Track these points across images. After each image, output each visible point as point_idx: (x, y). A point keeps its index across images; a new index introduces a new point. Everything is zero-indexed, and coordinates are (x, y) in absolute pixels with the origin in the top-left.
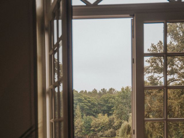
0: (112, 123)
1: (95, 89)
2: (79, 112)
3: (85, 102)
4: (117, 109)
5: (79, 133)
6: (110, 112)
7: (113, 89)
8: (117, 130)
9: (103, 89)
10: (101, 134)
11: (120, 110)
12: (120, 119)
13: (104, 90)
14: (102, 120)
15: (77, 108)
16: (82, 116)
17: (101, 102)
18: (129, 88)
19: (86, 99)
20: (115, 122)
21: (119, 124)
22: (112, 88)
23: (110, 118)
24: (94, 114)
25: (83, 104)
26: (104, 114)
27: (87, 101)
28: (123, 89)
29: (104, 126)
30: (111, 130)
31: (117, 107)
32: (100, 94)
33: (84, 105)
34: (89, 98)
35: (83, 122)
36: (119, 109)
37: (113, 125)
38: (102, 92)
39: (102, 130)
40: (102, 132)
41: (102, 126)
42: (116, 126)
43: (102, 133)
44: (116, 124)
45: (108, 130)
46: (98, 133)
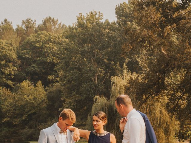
0: (56, 105)
1: (5, 20)
6: (50, 77)
7: (53, 20)
9: (28, 20)
10: (30, 133)
11: (75, 71)
12: (77, 94)
14: (31, 97)
17: (25, 51)
18: (97, 16)
20: (64, 101)
22: (50, 18)
23: (51, 92)
24: (10, 83)
26: (34, 82)
28: (80, 18)
29: (35, 113)
32: (19, 31)
36: (72, 69)
38: (24, 27)
39: (32, 122)
40: (30, 127)
41: (31, 112)
44: (65, 106)
46: (22, 131)
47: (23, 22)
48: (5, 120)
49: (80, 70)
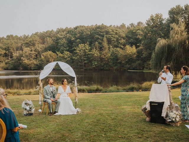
0: (140, 55)
1: (123, 24)
3: (112, 34)
4: (145, 38)
5: (105, 66)
6: (138, 44)
7: (141, 23)
8: (145, 62)
10: (128, 67)
11: (149, 40)
12: (149, 50)
13: (132, 25)
14: (130, 52)
15: (104, 40)
16: (109, 48)
17: (129, 34)
19: (113, 31)
20: (143, 54)
21: (148, 55)
22: (140, 22)
23: (138, 50)
24: (122, 46)
25: (110, 36)
26: (131, 46)
27: (114, 33)
29: (131, 59)
30: (139, 62)
31: (145, 37)
32: (128, 28)
33: (112, 37)
34: (117, 30)
35: (110, 54)
36: (147, 39)
37: (142, 57)
38: (130, 26)
39: (130, 62)
40: (129, 64)
41: (129, 58)
42: (144, 58)
44: (144, 55)
45: (135, 62)
46: (125, 66)
47: (130, 24)
48: (119, 61)
49: (151, 39)
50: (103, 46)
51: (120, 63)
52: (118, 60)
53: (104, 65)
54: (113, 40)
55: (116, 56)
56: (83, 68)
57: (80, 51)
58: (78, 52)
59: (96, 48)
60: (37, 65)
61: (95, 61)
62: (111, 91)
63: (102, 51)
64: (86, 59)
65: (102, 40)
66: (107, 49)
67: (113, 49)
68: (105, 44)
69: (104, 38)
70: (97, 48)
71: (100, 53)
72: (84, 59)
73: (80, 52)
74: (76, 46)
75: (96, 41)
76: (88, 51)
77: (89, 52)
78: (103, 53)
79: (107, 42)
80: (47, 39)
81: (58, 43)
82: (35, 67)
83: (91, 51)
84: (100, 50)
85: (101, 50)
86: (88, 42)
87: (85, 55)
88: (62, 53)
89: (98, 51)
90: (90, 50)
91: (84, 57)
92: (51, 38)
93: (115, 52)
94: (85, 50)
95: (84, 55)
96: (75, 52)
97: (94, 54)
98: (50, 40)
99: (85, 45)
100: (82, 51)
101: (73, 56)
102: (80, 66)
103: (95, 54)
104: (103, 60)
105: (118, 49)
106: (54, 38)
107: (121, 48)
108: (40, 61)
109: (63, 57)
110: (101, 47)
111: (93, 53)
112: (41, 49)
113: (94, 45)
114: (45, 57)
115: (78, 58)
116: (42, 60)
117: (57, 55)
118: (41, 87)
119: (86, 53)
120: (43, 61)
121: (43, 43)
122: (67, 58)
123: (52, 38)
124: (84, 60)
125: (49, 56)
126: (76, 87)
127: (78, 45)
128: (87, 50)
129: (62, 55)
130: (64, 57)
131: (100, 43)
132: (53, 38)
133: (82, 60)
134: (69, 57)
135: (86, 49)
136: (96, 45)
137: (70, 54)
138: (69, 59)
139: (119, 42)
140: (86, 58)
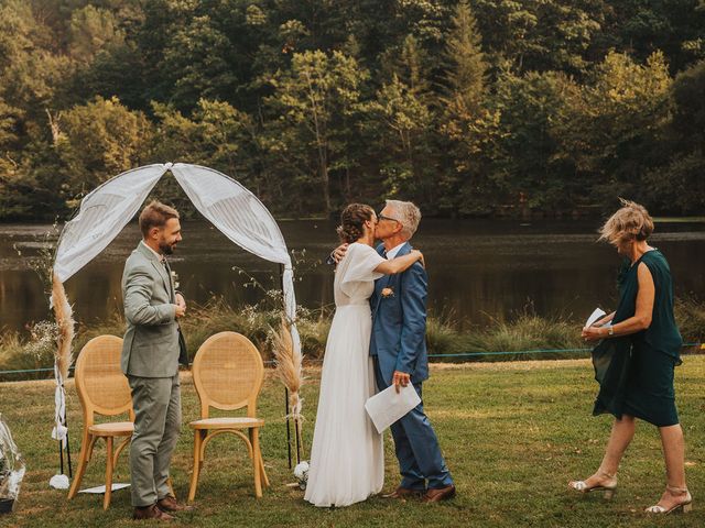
2: (468, 49)
5: (465, 191)
15: (457, 22)
16: (492, 74)
35: (498, 114)
43: (629, 185)
45: (666, 163)
50: (454, 63)
51: (566, 169)
52: (549, 150)
53: (456, 186)
54: (520, 23)
55: (539, 128)
56: (321, 209)
57: (302, 96)
58: (293, 101)
59: (406, 77)
60: (24, 189)
61: (399, 158)
62: (504, 353)
63: (445, 94)
64: (341, 146)
65: (446, 24)
66: (480, 85)
67: (519, 80)
68: (467, 50)
69: (458, 10)
70: (414, 77)
71: (431, 108)
72: (331, 146)
73: (303, 106)
74: (273, 67)
75: (405, 30)
76: (353, 96)
77: (361, 100)
78: (451, 105)
79: (479, 37)
80: (84, 18)
81: (161, 45)
82: (12, 204)
83: (375, 98)
84: (432, 88)
85: (438, 91)
86: (351, 38)
87: (337, 120)
88: (186, 113)
89: (417, 94)
90: (369, 91)
91: (330, 138)
92: (116, 10)
93: (533, 100)
94: (332, 90)
95: (331, 125)
96: (268, 108)
97: (393, 118)
98: (104, 24)
99: (330, 55)
100: (314, 97)
101: (261, 130)
102: (308, 190)
103: (403, 118)
104: (452, 152)
105: (552, 79)
106: (131, 15)
107: (569, 70)
108: (45, 161)
109: (197, 136)
110: (441, 72)
111: (389, 110)
112: (49, 82)
113: (396, 55)
114: (79, 139)
115: (289, 143)
116: (53, 157)
117: (157, 121)
118: (63, 332)
119: (340, 106)
120: (63, 164)
121: (61, 45)
122: (220, 142)
123: (121, 13)
124: (332, 157)
125: (103, 131)
126: (294, 328)
127: (287, 62)
128: (351, 89)
129: (185, 124)
130: (201, 139)
131: (430, 44)
132: (125, 12)
133: (313, 152)
134: (231, 138)
135: (343, 85)
136: (409, 55)
137: (237, 119)
138: (233, 147)
139: (561, 36)
140: (341, 138)
